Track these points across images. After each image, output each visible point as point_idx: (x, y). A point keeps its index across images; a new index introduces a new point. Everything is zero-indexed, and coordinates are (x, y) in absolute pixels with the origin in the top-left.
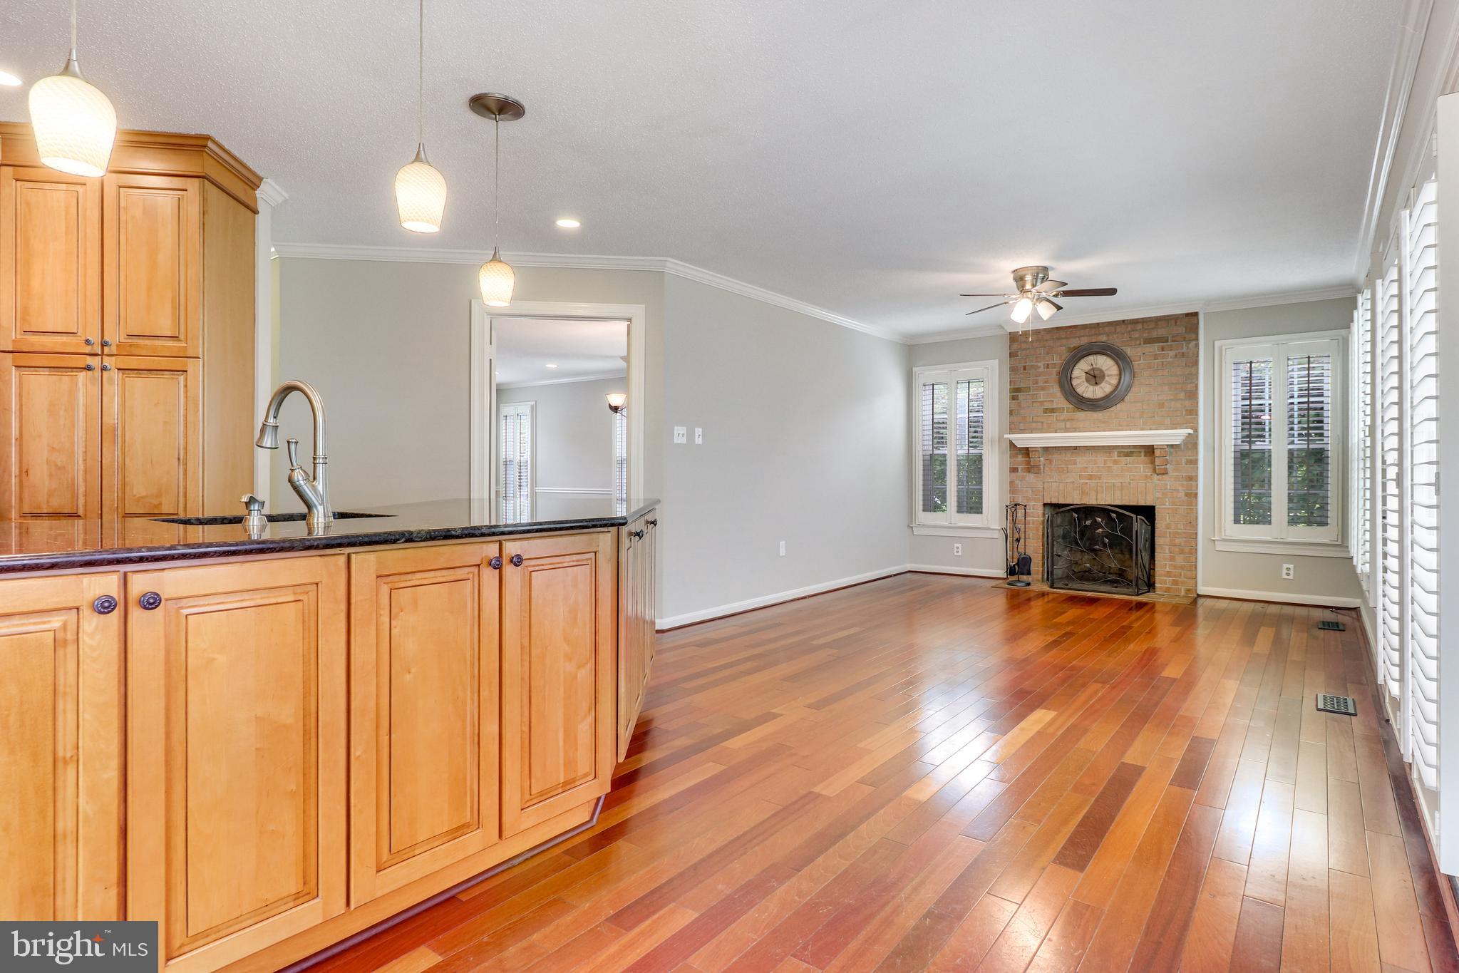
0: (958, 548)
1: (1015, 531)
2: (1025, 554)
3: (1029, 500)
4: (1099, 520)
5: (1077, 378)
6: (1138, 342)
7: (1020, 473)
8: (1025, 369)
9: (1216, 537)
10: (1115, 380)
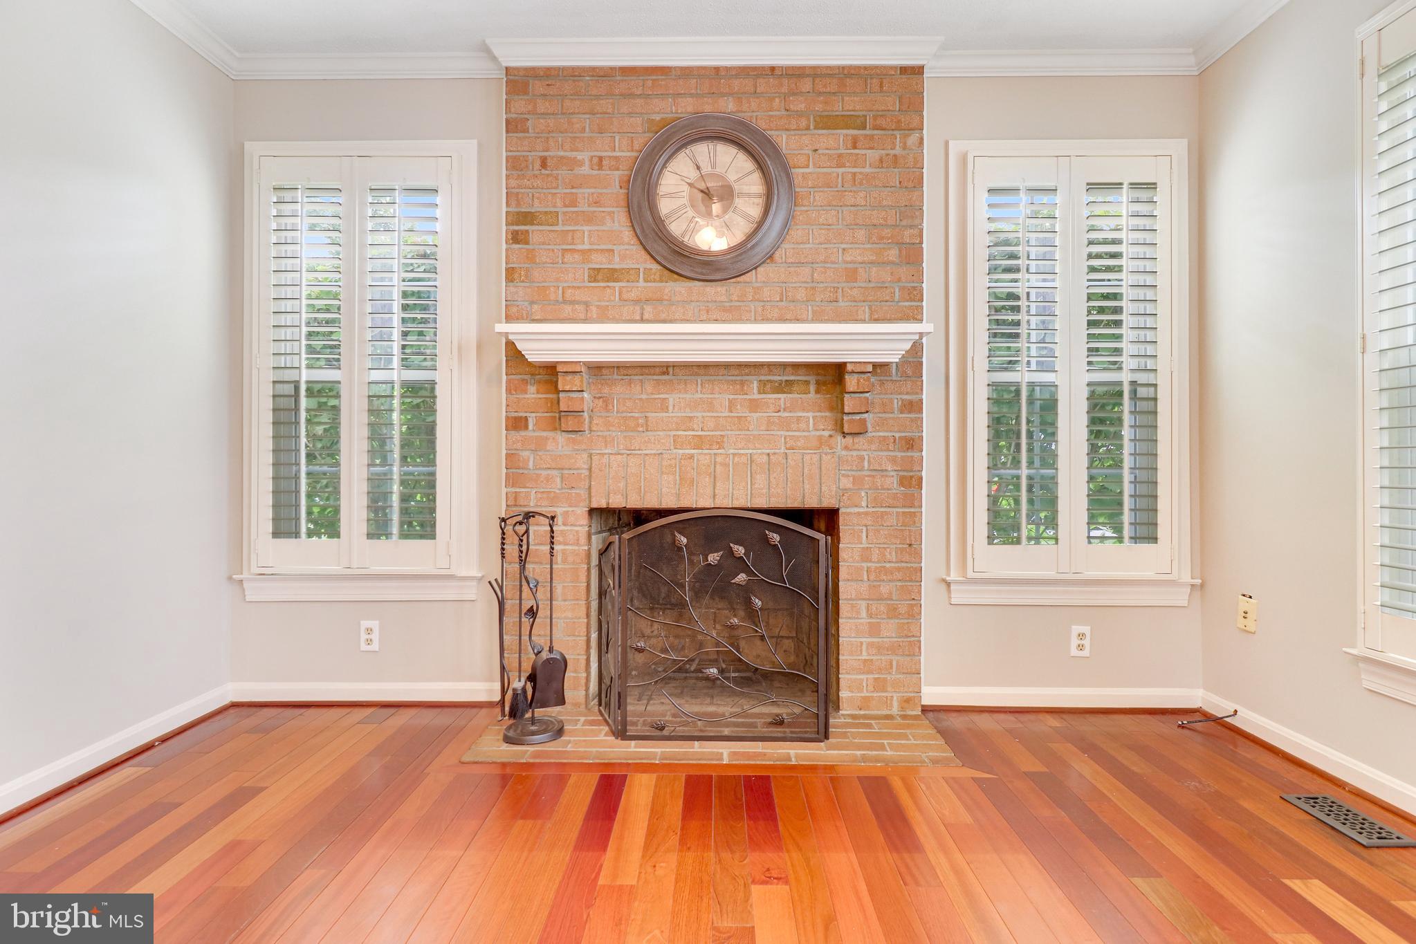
0: (369, 631)
1: (524, 583)
2: (551, 650)
3: (554, 500)
4: (740, 550)
5: (671, 195)
6: (803, 123)
7: (532, 432)
8: (544, 164)
9: (954, 576)
10: (755, 211)
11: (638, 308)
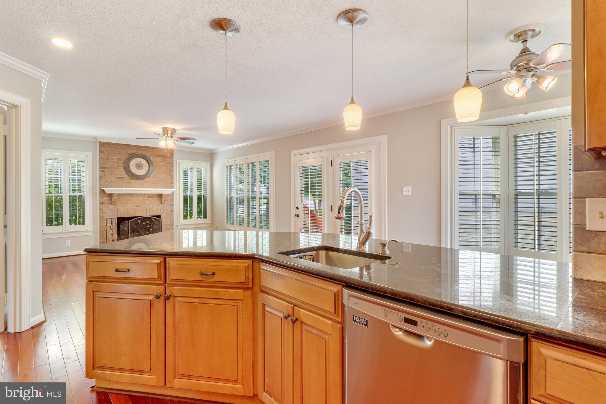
0: (68, 242)
3: (110, 216)
4: (148, 222)
5: (132, 166)
6: (155, 156)
7: (106, 205)
8: (108, 159)
9: (178, 224)
10: (147, 169)
11: (126, 184)
